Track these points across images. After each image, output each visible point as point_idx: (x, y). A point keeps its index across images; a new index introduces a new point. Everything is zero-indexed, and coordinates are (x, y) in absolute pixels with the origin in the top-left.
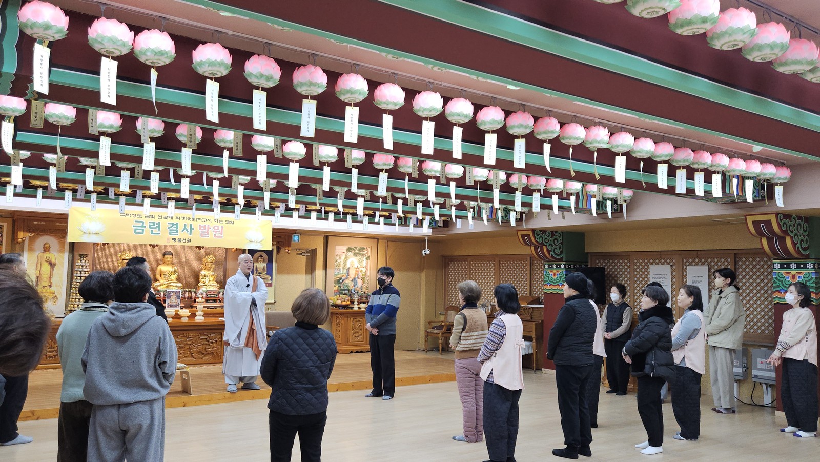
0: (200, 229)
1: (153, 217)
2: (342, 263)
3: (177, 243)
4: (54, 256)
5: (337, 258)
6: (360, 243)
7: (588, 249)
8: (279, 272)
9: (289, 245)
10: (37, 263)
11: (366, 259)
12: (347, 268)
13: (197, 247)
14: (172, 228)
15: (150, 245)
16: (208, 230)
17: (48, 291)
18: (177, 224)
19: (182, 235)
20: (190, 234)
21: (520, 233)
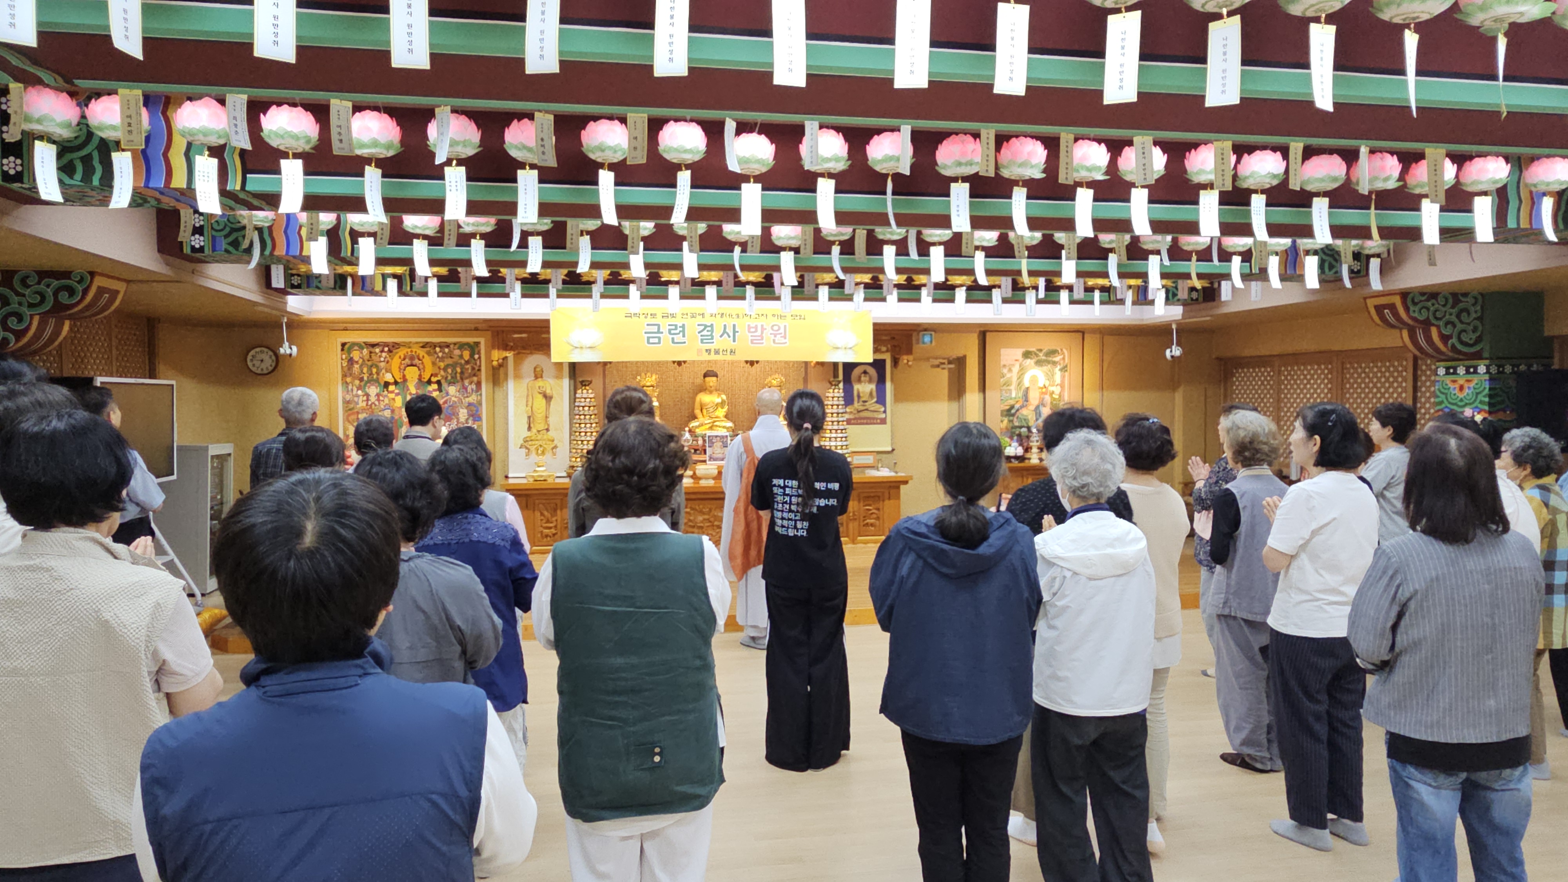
0: (749, 332)
1: (673, 316)
2: (1015, 379)
3: (713, 357)
4: (549, 384)
5: (1005, 371)
6: (1048, 342)
7: (1549, 330)
8: (898, 398)
9: (909, 352)
10: (528, 396)
11: (1061, 370)
12: (1023, 388)
13: (747, 362)
14: (705, 333)
15: (674, 362)
16: (762, 333)
17: (545, 437)
18: (712, 325)
19: (720, 343)
20: (734, 341)
21: (1371, 303)
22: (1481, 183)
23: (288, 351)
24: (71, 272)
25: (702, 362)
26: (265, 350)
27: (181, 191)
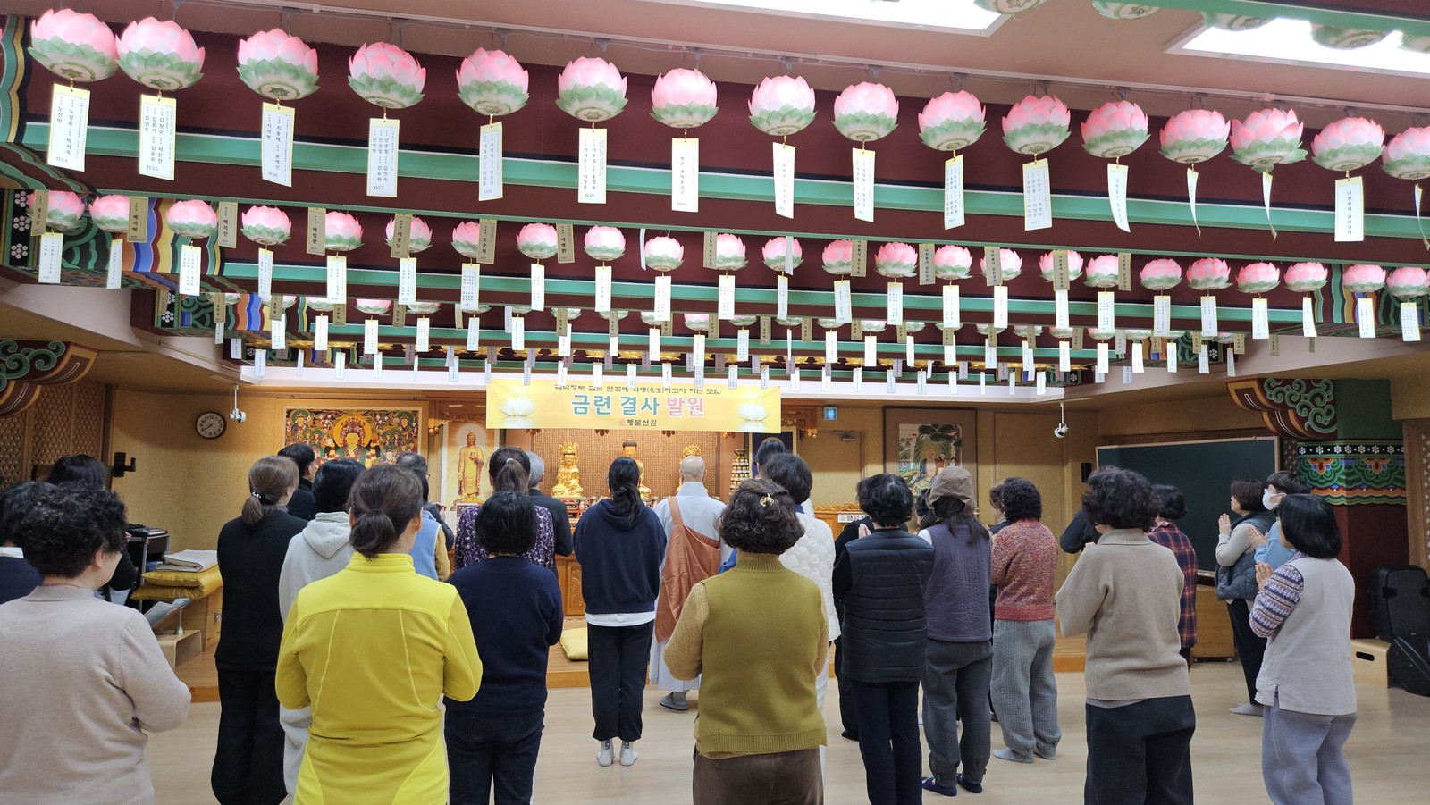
0: (669, 405)
1: (599, 389)
3: (634, 427)
4: (480, 451)
5: (902, 444)
7: (1397, 415)
10: (460, 462)
13: (664, 432)
14: (628, 405)
15: (597, 431)
16: (681, 405)
17: (475, 500)
18: (635, 398)
19: (641, 415)
20: (655, 413)
21: (1232, 387)
22: (1304, 284)
23: (238, 417)
24: (48, 342)
25: (623, 432)
26: (214, 415)
27: (165, 275)
